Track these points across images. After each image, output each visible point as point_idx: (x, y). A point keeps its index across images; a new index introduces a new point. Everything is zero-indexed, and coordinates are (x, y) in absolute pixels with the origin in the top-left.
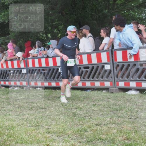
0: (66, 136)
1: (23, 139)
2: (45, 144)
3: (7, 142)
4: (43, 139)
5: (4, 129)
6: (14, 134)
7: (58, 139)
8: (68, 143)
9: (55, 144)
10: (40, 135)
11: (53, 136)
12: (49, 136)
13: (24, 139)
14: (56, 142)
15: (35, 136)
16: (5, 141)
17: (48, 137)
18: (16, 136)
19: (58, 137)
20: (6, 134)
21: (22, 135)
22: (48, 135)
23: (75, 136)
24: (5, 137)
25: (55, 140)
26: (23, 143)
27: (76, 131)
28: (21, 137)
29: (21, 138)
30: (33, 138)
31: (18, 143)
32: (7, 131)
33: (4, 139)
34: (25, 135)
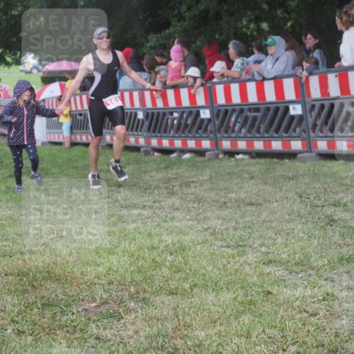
0: (311, 272)
1: (207, 277)
2: (260, 290)
3: (170, 282)
4: (255, 278)
5: (162, 252)
6: (186, 264)
7: (291, 279)
8: (316, 288)
9: (285, 290)
10: (247, 268)
11: (280, 272)
12: (271, 271)
13: (210, 278)
14: (287, 287)
15: (236, 271)
16: (167, 281)
17: (268, 274)
18: (190, 270)
19: (291, 273)
20: (167, 264)
21: (204, 268)
22: (267, 269)
23: (334, 272)
24: (166, 271)
25: (285, 280)
26: (207, 286)
27: (336, 260)
28: (204, 271)
29: (204, 275)
30: (231, 274)
31: (195, 286)
32: (169, 258)
33: (164, 277)
34: (211, 268)
